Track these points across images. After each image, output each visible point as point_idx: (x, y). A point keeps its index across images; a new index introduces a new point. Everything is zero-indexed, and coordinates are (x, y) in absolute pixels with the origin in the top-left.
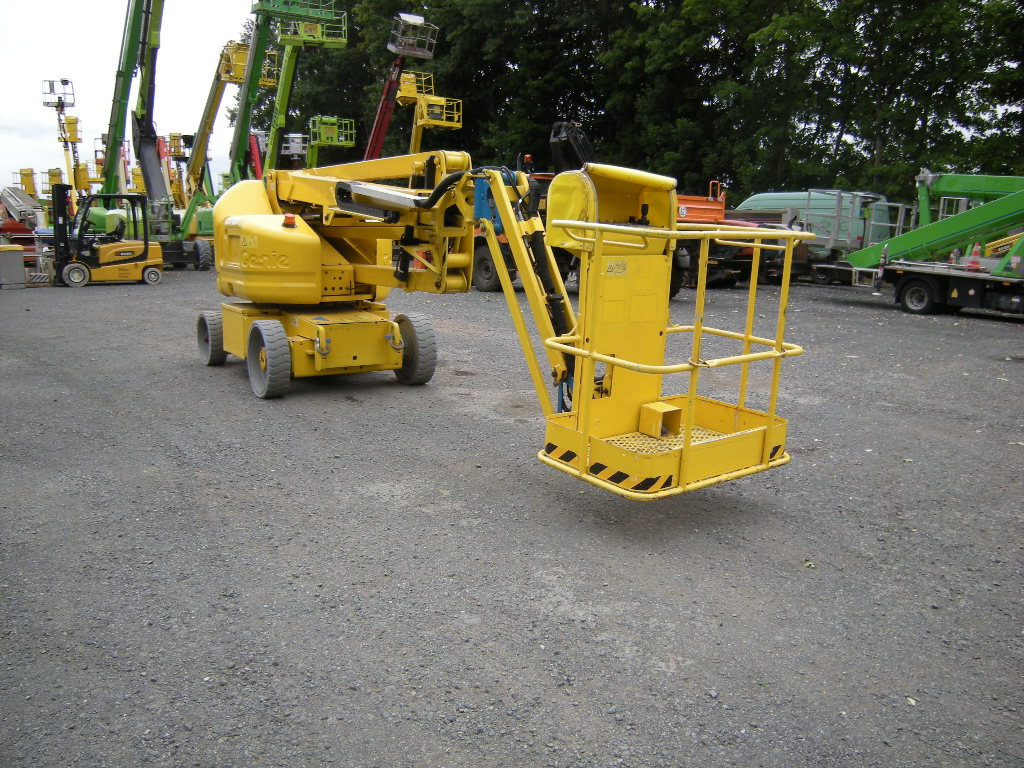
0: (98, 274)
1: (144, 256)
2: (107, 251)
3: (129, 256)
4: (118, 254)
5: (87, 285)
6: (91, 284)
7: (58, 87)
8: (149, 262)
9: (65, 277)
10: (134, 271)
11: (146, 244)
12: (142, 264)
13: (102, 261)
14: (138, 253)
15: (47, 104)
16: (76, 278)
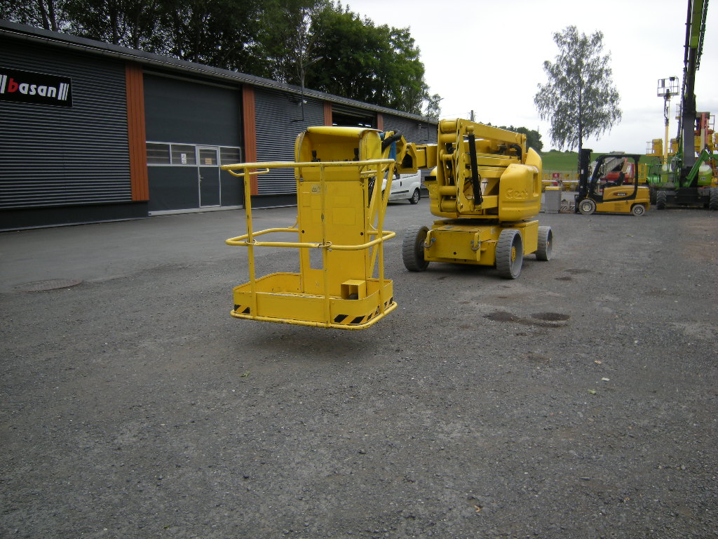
0: (601, 207)
1: (633, 196)
2: (609, 192)
3: (623, 195)
4: (616, 194)
5: (592, 214)
6: (596, 213)
7: (668, 83)
8: (637, 200)
9: (580, 208)
10: (625, 206)
11: (636, 188)
12: (631, 202)
13: (604, 199)
14: (629, 194)
15: (659, 95)
16: (587, 209)
